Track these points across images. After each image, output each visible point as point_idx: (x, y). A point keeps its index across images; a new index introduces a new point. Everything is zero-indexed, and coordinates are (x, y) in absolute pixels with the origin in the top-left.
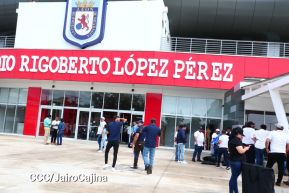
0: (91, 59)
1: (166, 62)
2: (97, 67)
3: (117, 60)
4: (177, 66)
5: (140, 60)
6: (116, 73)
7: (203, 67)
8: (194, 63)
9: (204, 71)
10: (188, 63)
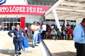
0: (3, 8)
1: (24, 8)
2: (5, 10)
3: (10, 8)
4: (27, 9)
5: (17, 8)
6: (10, 11)
7: (35, 9)
8: (32, 8)
9: (35, 10)
10: (30, 8)
